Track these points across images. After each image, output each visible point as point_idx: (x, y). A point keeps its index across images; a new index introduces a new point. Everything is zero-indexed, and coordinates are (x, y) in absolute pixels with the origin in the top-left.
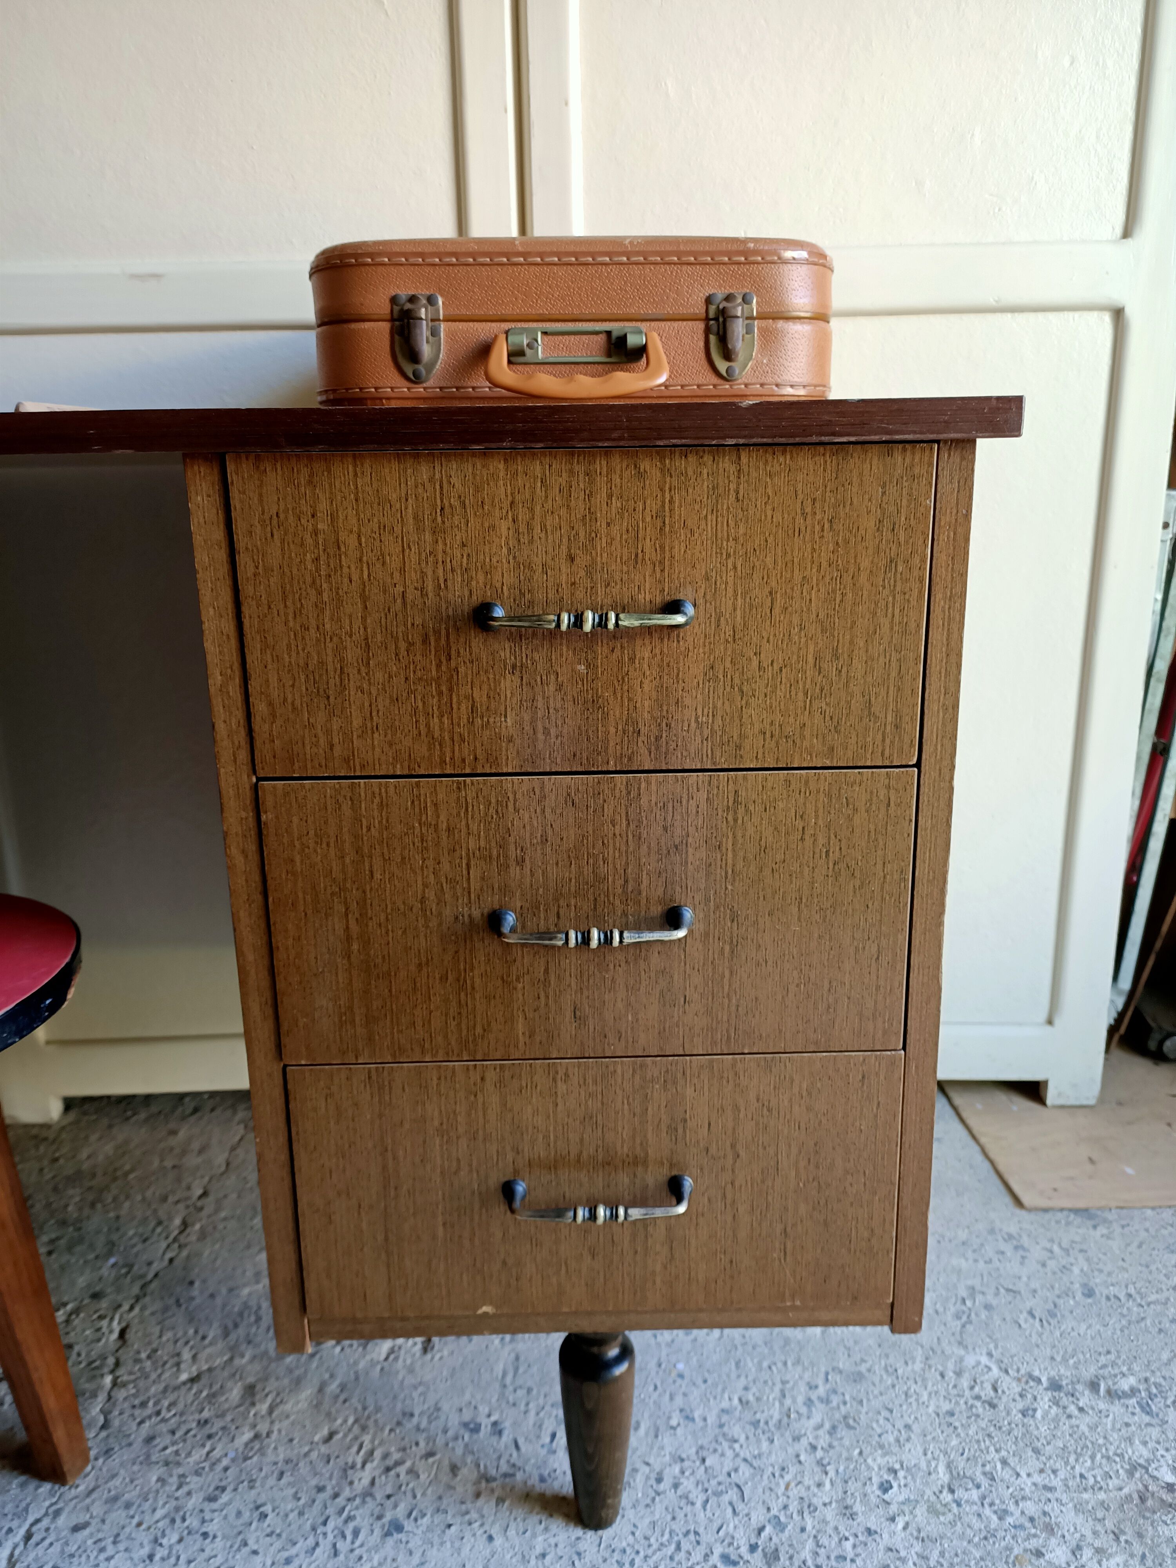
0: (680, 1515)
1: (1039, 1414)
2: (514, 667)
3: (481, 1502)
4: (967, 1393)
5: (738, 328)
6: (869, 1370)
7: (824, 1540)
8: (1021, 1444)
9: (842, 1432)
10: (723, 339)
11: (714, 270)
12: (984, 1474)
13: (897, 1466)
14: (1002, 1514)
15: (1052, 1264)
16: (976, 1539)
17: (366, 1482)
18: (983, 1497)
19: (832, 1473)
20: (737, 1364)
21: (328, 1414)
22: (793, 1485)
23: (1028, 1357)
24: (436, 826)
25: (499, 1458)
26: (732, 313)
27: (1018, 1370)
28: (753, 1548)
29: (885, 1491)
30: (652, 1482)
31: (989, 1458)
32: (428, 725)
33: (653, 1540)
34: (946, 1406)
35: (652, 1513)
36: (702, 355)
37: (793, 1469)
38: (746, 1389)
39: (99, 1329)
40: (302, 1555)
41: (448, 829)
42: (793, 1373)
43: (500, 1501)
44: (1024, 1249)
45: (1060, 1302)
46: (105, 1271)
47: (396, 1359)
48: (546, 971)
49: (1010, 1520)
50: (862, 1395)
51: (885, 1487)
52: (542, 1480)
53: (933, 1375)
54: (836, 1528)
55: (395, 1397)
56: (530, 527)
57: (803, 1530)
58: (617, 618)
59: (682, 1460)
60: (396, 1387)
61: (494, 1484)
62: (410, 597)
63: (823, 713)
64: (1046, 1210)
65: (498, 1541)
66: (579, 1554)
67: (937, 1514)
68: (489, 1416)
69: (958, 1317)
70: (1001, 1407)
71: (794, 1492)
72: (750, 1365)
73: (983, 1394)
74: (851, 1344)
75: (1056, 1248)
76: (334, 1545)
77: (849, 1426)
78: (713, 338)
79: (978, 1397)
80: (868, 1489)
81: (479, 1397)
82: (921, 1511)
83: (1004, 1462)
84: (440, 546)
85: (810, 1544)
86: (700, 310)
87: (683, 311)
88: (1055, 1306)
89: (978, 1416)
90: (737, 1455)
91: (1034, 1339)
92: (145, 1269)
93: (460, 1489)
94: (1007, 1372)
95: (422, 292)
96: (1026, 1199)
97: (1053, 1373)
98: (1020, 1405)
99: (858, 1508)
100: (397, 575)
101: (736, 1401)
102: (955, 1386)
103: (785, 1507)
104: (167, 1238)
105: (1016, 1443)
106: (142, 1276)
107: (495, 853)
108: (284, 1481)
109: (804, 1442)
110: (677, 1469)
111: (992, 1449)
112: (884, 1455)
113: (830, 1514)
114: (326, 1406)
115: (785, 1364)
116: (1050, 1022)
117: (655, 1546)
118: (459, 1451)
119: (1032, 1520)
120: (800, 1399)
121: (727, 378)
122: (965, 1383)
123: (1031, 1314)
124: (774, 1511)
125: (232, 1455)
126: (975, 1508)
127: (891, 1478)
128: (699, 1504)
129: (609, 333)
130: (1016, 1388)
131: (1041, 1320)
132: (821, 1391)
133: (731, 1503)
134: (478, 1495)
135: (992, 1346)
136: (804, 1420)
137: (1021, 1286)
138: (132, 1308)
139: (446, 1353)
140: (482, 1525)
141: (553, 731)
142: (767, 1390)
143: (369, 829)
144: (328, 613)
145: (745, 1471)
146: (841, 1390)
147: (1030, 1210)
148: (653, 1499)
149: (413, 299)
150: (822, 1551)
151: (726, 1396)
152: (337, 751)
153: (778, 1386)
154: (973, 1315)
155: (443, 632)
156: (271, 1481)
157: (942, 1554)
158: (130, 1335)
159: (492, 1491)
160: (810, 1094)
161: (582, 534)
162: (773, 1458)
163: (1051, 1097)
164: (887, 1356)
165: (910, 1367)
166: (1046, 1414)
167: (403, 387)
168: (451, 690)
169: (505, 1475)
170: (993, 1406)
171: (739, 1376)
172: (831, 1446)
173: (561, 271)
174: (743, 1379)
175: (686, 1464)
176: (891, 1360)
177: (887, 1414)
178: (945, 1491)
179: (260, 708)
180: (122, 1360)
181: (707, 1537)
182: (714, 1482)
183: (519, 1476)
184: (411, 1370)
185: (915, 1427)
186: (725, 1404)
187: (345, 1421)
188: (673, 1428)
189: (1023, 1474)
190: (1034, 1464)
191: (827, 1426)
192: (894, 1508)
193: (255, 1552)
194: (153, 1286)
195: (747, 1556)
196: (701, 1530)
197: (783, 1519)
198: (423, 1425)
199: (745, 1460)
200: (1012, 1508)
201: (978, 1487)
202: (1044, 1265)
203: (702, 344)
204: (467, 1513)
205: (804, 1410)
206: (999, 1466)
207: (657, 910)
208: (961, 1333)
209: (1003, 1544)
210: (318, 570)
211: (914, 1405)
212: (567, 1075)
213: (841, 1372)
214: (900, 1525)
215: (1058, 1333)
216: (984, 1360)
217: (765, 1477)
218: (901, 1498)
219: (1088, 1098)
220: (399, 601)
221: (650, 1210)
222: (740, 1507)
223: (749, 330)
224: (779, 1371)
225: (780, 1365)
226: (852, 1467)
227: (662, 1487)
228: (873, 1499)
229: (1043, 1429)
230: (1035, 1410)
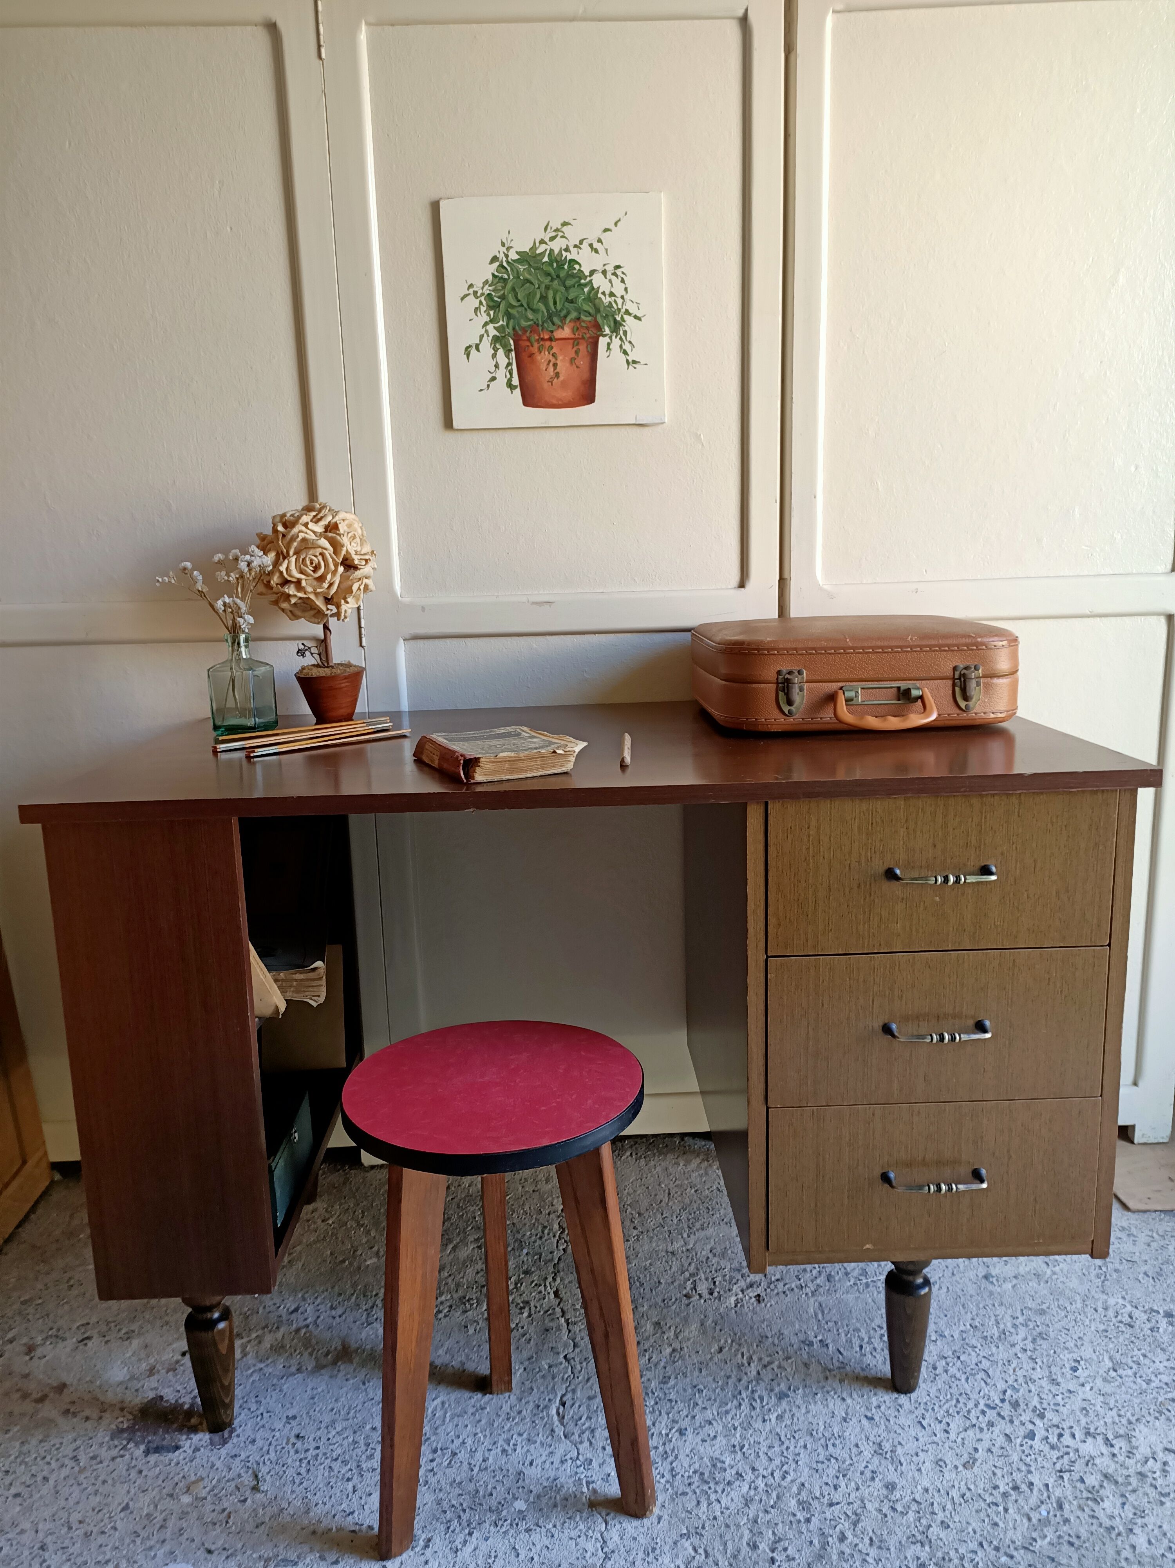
0: (954, 1386)
1: (1161, 1330)
2: (903, 899)
3: (830, 1381)
4: (1114, 1319)
5: (972, 684)
6: (1048, 1308)
7: (1043, 1396)
8: (1153, 1347)
9: (1039, 1341)
10: (964, 691)
11: (958, 654)
12: (1134, 1362)
13: (1079, 1359)
14: (1148, 1382)
15: (1154, 1245)
16: (1135, 1394)
17: (754, 1373)
18: (1135, 1374)
19: (1040, 1363)
20: (963, 1306)
21: (714, 1338)
22: (1017, 1369)
23: (1148, 1299)
24: (858, 980)
25: (832, 1359)
26: (969, 676)
27: (1144, 1307)
28: (1003, 1401)
29: (1075, 1371)
30: (931, 1369)
31: (1134, 1353)
32: (857, 929)
33: (941, 1398)
34: (1102, 1327)
35: (937, 1385)
36: (951, 698)
37: (1015, 1363)
38: (973, 1319)
39: (541, 1292)
40: (734, 1410)
41: (864, 981)
42: (1000, 1311)
43: (841, 1381)
44: (1134, 1236)
45: (1164, 1267)
46: (523, 1257)
47: (742, 1306)
48: (911, 1056)
49: (1153, 1385)
50: (1047, 1322)
51: (1074, 1369)
52: (863, 1369)
53: (1089, 1311)
54: (1050, 1390)
55: (752, 1328)
56: (915, 831)
57: (1030, 1391)
58: (965, 879)
59: (946, 1358)
60: (750, 1322)
61: (834, 1373)
62: (852, 866)
63: (1060, 919)
64: (1144, 1211)
65: (849, 1401)
66: (900, 1406)
67: (1109, 1382)
68: (816, 1337)
69: (1098, 1277)
70: (1137, 1327)
71: (1020, 1373)
72: (972, 1306)
73: (1123, 1320)
74: (1033, 1293)
75: (1155, 1235)
76: (751, 1404)
77: (1044, 1339)
78: (957, 689)
79: (1121, 1322)
80: (1064, 1370)
81: (805, 1327)
82: (1099, 1383)
83: (1144, 1356)
84: (870, 841)
85: (1036, 1398)
86: (950, 673)
87: (940, 675)
88: (1161, 1269)
89: (1123, 1332)
90: (978, 1355)
91: (1151, 1289)
92: (550, 1256)
93: (814, 1375)
94: (1136, 1307)
95: (795, 669)
96: (1130, 1204)
97: (1166, 1308)
98: (1149, 1325)
99: (1060, 1380)
100: (847, 855)
101: (969, 1327)
102: (1105, 1316)
103: (1016, 1380)
104: (554, 1236)
105: (1150, 1345)
106: (552, 1260)
107: (887, 993)
108: (703, 1373)
109: (1017, 1347)
110: (943, 1362)
111: (1135, 1349)
112: (1070, 1353)
113: (1045, 1383)
114: (710, 1332)
115: (994, 1305)
116: (1135, 1084)
117: (944, 1401)
118: (805, 1356)
119: (1167, 1384)
120: (1009, 1325)
121: (967, 710)
122: (1111, 1314)
123: (1145, 1273)
124: (1010, 1383)
125: (664, 1360)
126: (1131, 1379)
127: (1076, 1364)
128: (963, 1380)
129: (899, 688)
130: (1144, 1317)
131: (1153, 1278)
132: (1021, 1319)
133: (982, 1379)
134: (827, 1378)
135: (1124, 1293)
136: (1014, 1336)
137: (1136, 1258)
138: (554, 1279)
139: (773, 1303)
140: (835, 1393)
141: (921, 930)
142: (987, 1320)
143: (823, 982)
144: (811, 874)
145: (986, 1364)
146: (1033, 1319)
147: (1134, 1212)
148: (935, 1378)
149: (790, 673)
150: (1044, 1401)
151: (961, 1323)
152: (810, 943)
153: (993, 1318)
154: (1108, 1276)
155: (868, 883)
156: (696, 1373)
157: (1117, 1401)
158: (562, 1294)
159: (835, 1376)
160: (1050, 1121)
161: (940, 834)
162: (1001, 1356)
163: (1137, 1139)
164: (1058, 1300)
165: (1074, 1306)
166: (1165, 1331)
167: (781, 719)
168: (870, 911)
169: (839, 1368)
170: (1131, 1326)
171: (966, 1313)
172: (1035, 1349)
173: (873, 657)
174: (969, 1314)
175: (948, 1360)
176: (1061, 1302)
177: (1066, 1332)
178: (1111, 1371)
179: (772, 921)
180: (565, 1309)
181: (974, 1396)
182: (968, 1369)
183: (848, 1368)
184: (754, 1312)
185: (1085, 1338)
186: (962, 1328)
187: (726, 1341)
188: (935, 1341)
189: (1157, 1361)
190: (1162, 1356)
191: (1030, 1338)
192: (1082, 1380)
193: (705, 1408)
194: (561, 1265)
195: (1000, 1405)
196: (969, 1392)
197: (1016, 1386)
198: (776, 1342)
199: (984, 1357)
200: (1153, 1378)
201: (1131, 1368)
202: (1149, 1245)
203: (951, 692)
204: (824, 1387)
205: (1013, 1330)
206: (1142, 1358)
207: (971, 1023)
208: (1102, 1286)
209: (1152, 1396)
210: (808, 853)
211: (1082, 1326)
212: (919, 1112)
213: (1030, 1309)
214: (1088, 1388)
215: (1165, 1285)
216: (1121, 1301)
217: (999, 1365)
218: (1085, 1375)
219: (1163, 1138)
220: (847, 868)
221: (969, 1186)
222: (989, 1381)
223: (978, 684)
224: (991, 1310)
225: (990, 1306)
226: (1051, 1359)
227: (937, 1372)
228: (1068, 1376)
229: (1165, 1338)
230: (1158, 1328)
